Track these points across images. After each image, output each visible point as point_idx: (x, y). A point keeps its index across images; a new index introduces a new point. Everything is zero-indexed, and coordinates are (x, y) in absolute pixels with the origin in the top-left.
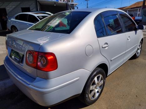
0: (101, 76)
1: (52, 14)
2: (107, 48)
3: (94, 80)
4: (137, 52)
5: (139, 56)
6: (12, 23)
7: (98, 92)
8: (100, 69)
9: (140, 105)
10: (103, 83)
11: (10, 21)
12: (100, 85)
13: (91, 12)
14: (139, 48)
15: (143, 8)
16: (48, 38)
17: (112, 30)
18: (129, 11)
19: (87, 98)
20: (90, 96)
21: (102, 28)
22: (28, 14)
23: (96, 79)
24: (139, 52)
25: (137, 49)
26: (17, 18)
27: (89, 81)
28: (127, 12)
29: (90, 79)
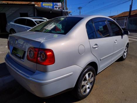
0: (92, 73)
1: (48, 20)
2: (97, 48)
3: (86, 77)
4: (123, 54)
5: (125, 58)
6: (11, 26)
7: (89, 88)
8: (90, 67)
9: (126, 100)
10: (93, 80)
11: (9, 24)
12: (91, 82)
13: (83, 18)
14: (125, 51)
15: (129, 17)
16: (44, 38)
17: (101, 34)
18: (117, 19)
19: (79, 92)
20: (81, 90)
21: (93, 32)
22: (26, 19)
23: (87, 75)
24: (126, 54)
25: (123, 52)
26: (15, 22)
27: (81, 77)
28: (115, 20)
29: (82, 75)
